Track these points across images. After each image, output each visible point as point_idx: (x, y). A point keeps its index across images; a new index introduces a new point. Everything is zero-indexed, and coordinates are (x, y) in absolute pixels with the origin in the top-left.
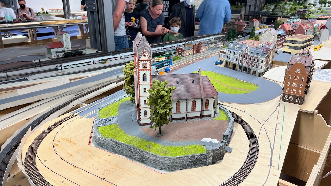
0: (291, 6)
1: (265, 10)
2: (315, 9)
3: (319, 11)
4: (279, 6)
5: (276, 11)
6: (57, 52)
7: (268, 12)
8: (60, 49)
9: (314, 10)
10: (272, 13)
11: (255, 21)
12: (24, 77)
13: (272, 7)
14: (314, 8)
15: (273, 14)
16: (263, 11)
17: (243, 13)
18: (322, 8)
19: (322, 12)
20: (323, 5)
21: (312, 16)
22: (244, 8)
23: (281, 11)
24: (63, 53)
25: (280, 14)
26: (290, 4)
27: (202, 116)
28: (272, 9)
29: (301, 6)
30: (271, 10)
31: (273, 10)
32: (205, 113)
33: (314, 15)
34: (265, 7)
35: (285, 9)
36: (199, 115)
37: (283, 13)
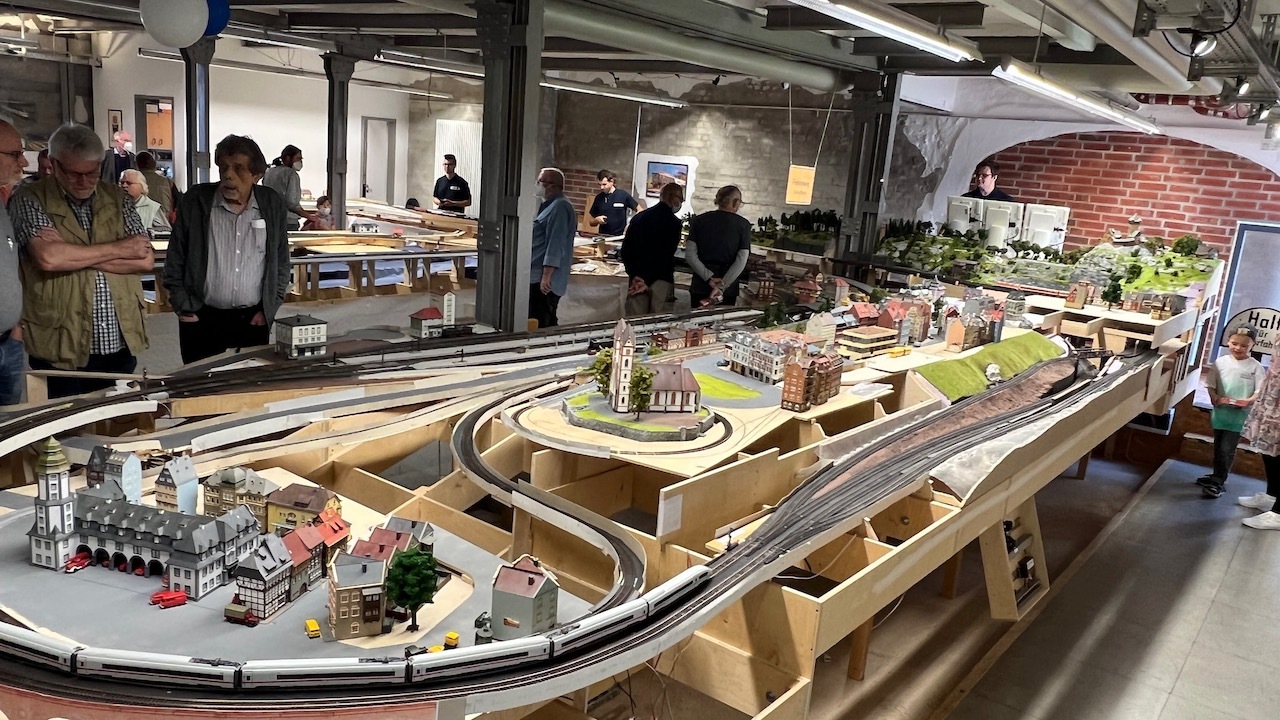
0: (947, 247)
1: (883, 253)
2: (1001, 261)
3: (1007, 267)
4: (917, 245)
5: (909, 259)
6: (430, 327)
7: (890, 257)
8: (437, 322)
9: (996, 266)
10: (899, 261)
11: (839, 284)
12: (407, 365)
13: (902, 246)
14: (997, 259)
15: (900, 265)
16: (878, 253)
17: (830, 254)
18: (1017, 260)
19: (1014, 272)
20: (1021, 254)
21: (988, 279)
22: (833, 241)
23: (921, 260)
24: (440, 330)
25: (918, 265)
26: (944, 244)
27: (682, 412)
28: (901, 252)
29: (969, 250)
30: (897, 254)
31: (903, 254)
32: (686, 408)
33: (992, 279)
34: (884, 245)
35: (930, 255)
36: (679, 409)
37: (923, 265)
